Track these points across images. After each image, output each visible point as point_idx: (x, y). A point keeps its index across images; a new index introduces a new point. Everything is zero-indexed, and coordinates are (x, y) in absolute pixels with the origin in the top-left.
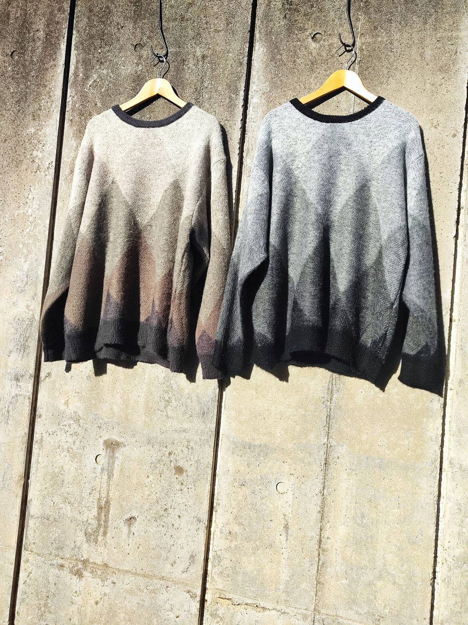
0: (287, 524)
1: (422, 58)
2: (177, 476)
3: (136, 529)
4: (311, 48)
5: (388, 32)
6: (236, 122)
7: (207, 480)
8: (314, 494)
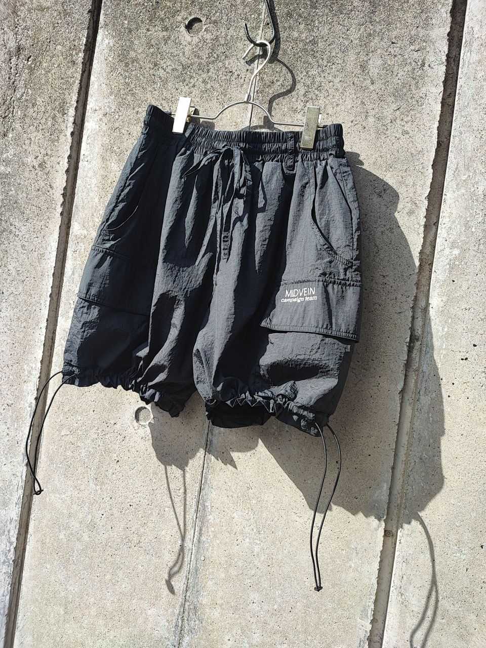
1: (363, 71)
4: (184, 43)
5: (309, 23)
6: (60, 159)
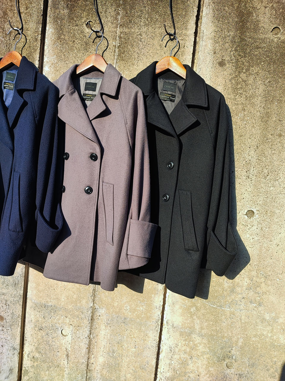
0: (68, 354)
4: (85, 32)
5: (139, 25)
8: (84, 337)
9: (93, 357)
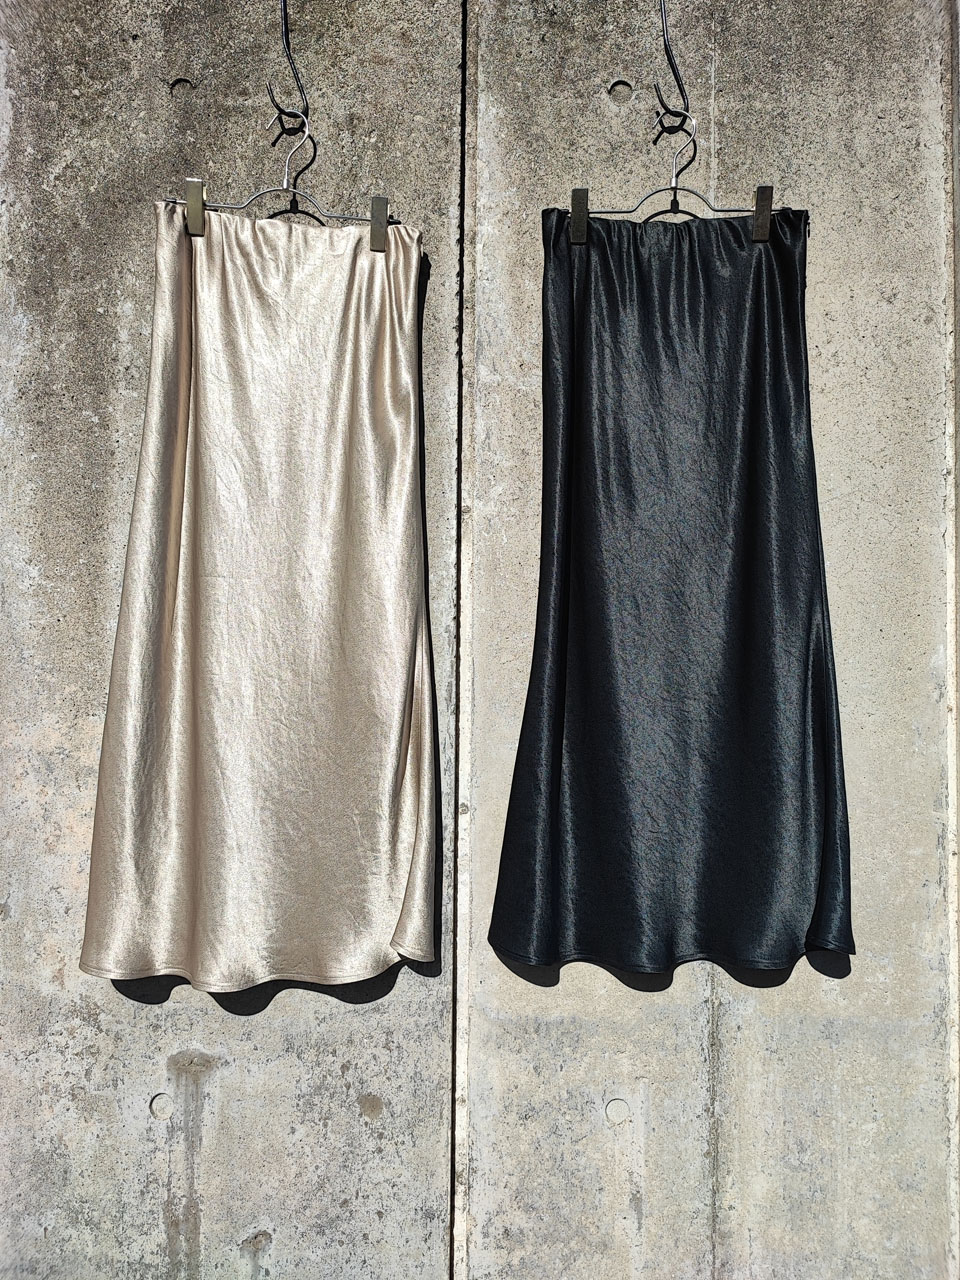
0: (638, 1192)
1: (849, 151)
2: (367, 1119)
3: (273, 1261)
4: (609, 114)
7: (441, 1118)
8: (692, 1117)
9: (730, 1185)
